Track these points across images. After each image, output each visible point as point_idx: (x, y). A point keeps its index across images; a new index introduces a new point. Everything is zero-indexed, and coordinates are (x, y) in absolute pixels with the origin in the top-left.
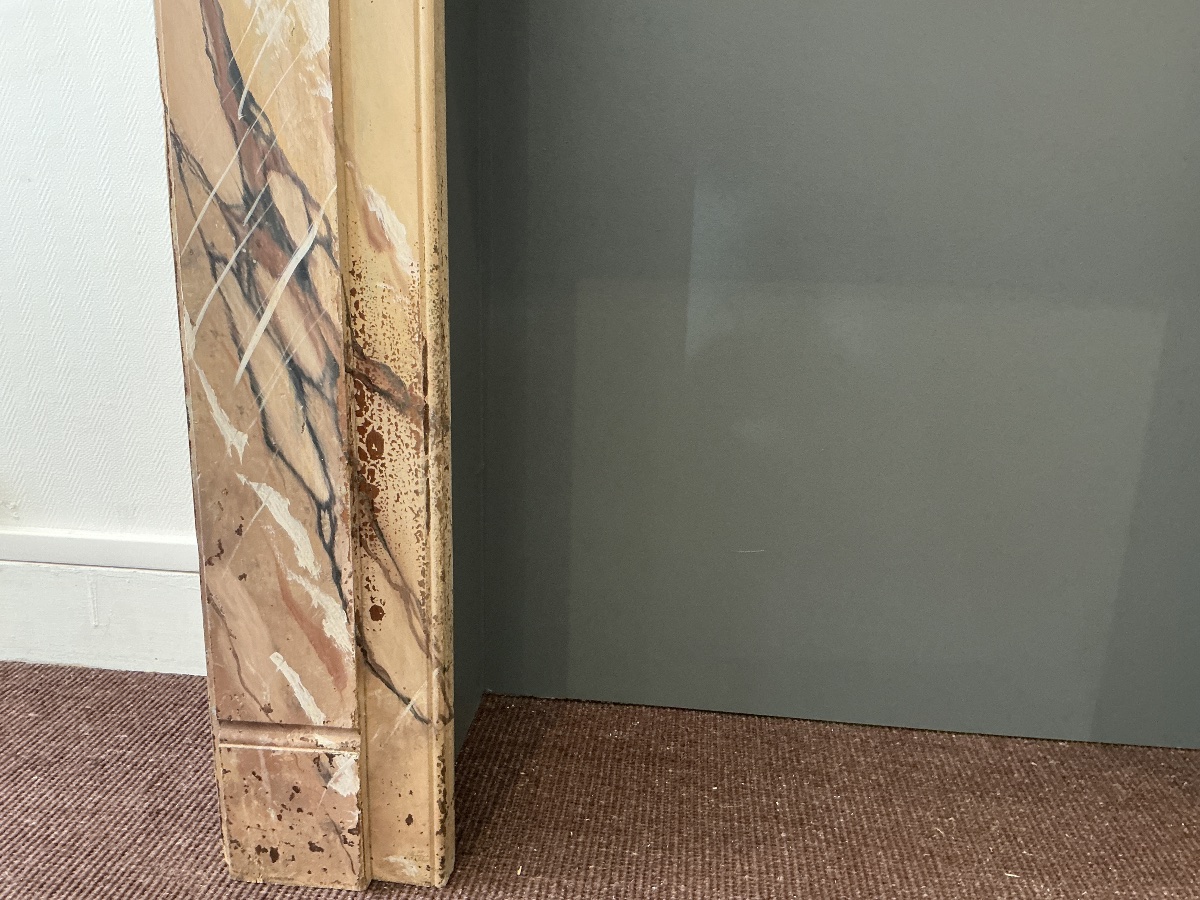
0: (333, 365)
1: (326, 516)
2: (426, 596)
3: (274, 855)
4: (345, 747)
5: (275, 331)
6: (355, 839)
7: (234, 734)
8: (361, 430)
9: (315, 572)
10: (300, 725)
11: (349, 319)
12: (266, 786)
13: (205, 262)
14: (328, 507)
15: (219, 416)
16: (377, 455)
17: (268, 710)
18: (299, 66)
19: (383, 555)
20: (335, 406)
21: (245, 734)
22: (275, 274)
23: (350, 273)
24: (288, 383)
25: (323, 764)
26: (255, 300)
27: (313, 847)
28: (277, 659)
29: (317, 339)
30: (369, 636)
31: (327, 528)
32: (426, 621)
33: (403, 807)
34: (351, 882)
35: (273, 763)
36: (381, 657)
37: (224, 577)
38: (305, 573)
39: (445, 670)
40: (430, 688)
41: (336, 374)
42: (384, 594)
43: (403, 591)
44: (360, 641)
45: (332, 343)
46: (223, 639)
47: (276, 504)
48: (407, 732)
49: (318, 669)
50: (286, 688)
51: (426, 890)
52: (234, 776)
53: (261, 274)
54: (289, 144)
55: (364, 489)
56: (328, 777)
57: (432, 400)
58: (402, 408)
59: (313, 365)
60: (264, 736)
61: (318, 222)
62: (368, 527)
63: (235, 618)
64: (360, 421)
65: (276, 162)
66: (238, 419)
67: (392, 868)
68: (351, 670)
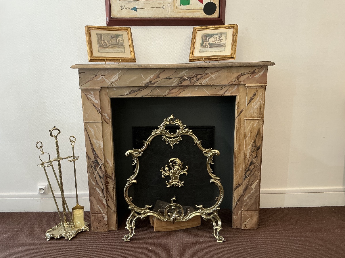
0: (103, 175)
1: (103, 191)
2: (114, 198)
3: (98, 228)
4: (106, 215)
5: (98, 173)
6: (107, 225)
7: (93, 215)
8: (106, 181)
9: (102, 196)
10: (101, 213)
11: (105, 171)
12: (97, 220)
13: (91, 167)
14: (103, 189)
15: (92, 181)
16: (108, 184)
17: (97, 212)
18: (100, 149)
19: (109, 194)
20: (104, 179)
21: (94, 215)
22: (98, 167)
23: (105, 166)
24: (99, 177)
25: (103, 217)
26: (96, 170)
27: (102, 227)
28: (98, 206)
29: (102, 173)
30: (108, 203)
31: (103, 192)
32: (114, 200)
33: (112, 221)
34: (107, 230)
35: (98, 217)
36: (109, 205)
37: (92, 198)
38: (101, 196)
39: (116, 206)
40: (114, 208)
41: (104, 176)
42: (109, 198)
43: (111, 198)
44: (107, 203)
45: (104, 174)
46: (92, 204)
47: (98, 190)
48: (112, 213)
49: (103, 207)
50: (99, 209)
51: (115, 231)
52: (93, 219)
53: (96, 167)
54: (99, 156)
55: (107, 187)
56: (104, 218)
57: (114, 178)
58: (110, 179)
59: (102, 175)
60: (97, 215)
61: (102, 162)
62: (107, 191)
63: (93, 202)
64: (106, 180)
65: (98, 157)
66: (94, 181)
67: (111, 229)
68: (106, 206)
